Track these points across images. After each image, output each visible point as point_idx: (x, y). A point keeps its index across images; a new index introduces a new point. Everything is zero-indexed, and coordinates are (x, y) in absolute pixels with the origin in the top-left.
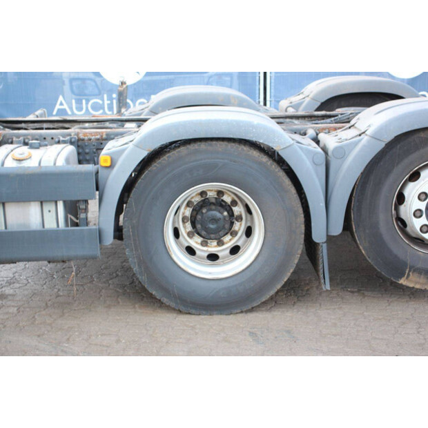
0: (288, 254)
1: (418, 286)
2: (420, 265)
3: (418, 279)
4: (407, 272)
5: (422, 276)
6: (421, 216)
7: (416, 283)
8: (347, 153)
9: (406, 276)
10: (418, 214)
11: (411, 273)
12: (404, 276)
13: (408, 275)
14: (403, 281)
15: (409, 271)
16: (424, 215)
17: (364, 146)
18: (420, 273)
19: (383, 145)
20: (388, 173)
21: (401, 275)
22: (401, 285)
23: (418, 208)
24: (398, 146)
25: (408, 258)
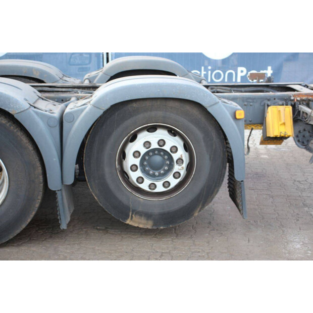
0: (29, 200)
1: (141, 226)
2: (140, 209)
3: (140, 220)
4: (130, 214)
5: (143, 218)
6: (136, 170)
7: (140, 223)
8: (75, 118)
9: (130, 217)
10: (134, 168)
11: (133, 216)
12: (128, 218)
13: (132, 217)
14: (128, 222)
15: (132, 214)
16: (139, 169)
17: (87, 112)
18: (141, 215)
19: (101, 112)
20: (109, 135)
21: (127, 217)
22: (128, 224)
23: (133, 164)
24: (116, 114)
25: (130, 203)
